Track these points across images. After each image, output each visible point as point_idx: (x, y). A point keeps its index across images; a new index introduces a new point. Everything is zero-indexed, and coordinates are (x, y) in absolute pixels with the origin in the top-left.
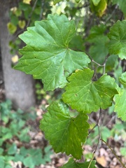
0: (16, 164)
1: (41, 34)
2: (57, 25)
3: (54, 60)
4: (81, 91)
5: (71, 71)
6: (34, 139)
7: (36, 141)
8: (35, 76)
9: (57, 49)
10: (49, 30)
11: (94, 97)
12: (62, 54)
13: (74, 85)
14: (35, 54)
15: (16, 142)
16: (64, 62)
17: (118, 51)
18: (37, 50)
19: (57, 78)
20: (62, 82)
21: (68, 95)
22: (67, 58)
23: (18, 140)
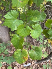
0: (3, 63)
1: (9, 15)
2: (14, 13)
3: (14, 22)
4: (22, 31)
5: (18, 25)
6: (10, 53)
7: (11, 54)
8: (9, 27)
9: (14, 19)
10: (12, 14)
11: (25, 32)
12: (16, 20)
13: (19, 29)
14: (8, 21)
15: (3, 55)
16: (16, 23)
17: (32, 19)
18: (9, 20)
19: (15, 27)
20: (16, 28)
21: (18, 32)
22: (17, 22)
23: (4, 54)
